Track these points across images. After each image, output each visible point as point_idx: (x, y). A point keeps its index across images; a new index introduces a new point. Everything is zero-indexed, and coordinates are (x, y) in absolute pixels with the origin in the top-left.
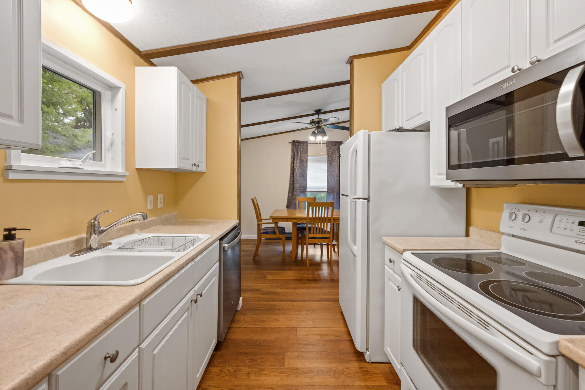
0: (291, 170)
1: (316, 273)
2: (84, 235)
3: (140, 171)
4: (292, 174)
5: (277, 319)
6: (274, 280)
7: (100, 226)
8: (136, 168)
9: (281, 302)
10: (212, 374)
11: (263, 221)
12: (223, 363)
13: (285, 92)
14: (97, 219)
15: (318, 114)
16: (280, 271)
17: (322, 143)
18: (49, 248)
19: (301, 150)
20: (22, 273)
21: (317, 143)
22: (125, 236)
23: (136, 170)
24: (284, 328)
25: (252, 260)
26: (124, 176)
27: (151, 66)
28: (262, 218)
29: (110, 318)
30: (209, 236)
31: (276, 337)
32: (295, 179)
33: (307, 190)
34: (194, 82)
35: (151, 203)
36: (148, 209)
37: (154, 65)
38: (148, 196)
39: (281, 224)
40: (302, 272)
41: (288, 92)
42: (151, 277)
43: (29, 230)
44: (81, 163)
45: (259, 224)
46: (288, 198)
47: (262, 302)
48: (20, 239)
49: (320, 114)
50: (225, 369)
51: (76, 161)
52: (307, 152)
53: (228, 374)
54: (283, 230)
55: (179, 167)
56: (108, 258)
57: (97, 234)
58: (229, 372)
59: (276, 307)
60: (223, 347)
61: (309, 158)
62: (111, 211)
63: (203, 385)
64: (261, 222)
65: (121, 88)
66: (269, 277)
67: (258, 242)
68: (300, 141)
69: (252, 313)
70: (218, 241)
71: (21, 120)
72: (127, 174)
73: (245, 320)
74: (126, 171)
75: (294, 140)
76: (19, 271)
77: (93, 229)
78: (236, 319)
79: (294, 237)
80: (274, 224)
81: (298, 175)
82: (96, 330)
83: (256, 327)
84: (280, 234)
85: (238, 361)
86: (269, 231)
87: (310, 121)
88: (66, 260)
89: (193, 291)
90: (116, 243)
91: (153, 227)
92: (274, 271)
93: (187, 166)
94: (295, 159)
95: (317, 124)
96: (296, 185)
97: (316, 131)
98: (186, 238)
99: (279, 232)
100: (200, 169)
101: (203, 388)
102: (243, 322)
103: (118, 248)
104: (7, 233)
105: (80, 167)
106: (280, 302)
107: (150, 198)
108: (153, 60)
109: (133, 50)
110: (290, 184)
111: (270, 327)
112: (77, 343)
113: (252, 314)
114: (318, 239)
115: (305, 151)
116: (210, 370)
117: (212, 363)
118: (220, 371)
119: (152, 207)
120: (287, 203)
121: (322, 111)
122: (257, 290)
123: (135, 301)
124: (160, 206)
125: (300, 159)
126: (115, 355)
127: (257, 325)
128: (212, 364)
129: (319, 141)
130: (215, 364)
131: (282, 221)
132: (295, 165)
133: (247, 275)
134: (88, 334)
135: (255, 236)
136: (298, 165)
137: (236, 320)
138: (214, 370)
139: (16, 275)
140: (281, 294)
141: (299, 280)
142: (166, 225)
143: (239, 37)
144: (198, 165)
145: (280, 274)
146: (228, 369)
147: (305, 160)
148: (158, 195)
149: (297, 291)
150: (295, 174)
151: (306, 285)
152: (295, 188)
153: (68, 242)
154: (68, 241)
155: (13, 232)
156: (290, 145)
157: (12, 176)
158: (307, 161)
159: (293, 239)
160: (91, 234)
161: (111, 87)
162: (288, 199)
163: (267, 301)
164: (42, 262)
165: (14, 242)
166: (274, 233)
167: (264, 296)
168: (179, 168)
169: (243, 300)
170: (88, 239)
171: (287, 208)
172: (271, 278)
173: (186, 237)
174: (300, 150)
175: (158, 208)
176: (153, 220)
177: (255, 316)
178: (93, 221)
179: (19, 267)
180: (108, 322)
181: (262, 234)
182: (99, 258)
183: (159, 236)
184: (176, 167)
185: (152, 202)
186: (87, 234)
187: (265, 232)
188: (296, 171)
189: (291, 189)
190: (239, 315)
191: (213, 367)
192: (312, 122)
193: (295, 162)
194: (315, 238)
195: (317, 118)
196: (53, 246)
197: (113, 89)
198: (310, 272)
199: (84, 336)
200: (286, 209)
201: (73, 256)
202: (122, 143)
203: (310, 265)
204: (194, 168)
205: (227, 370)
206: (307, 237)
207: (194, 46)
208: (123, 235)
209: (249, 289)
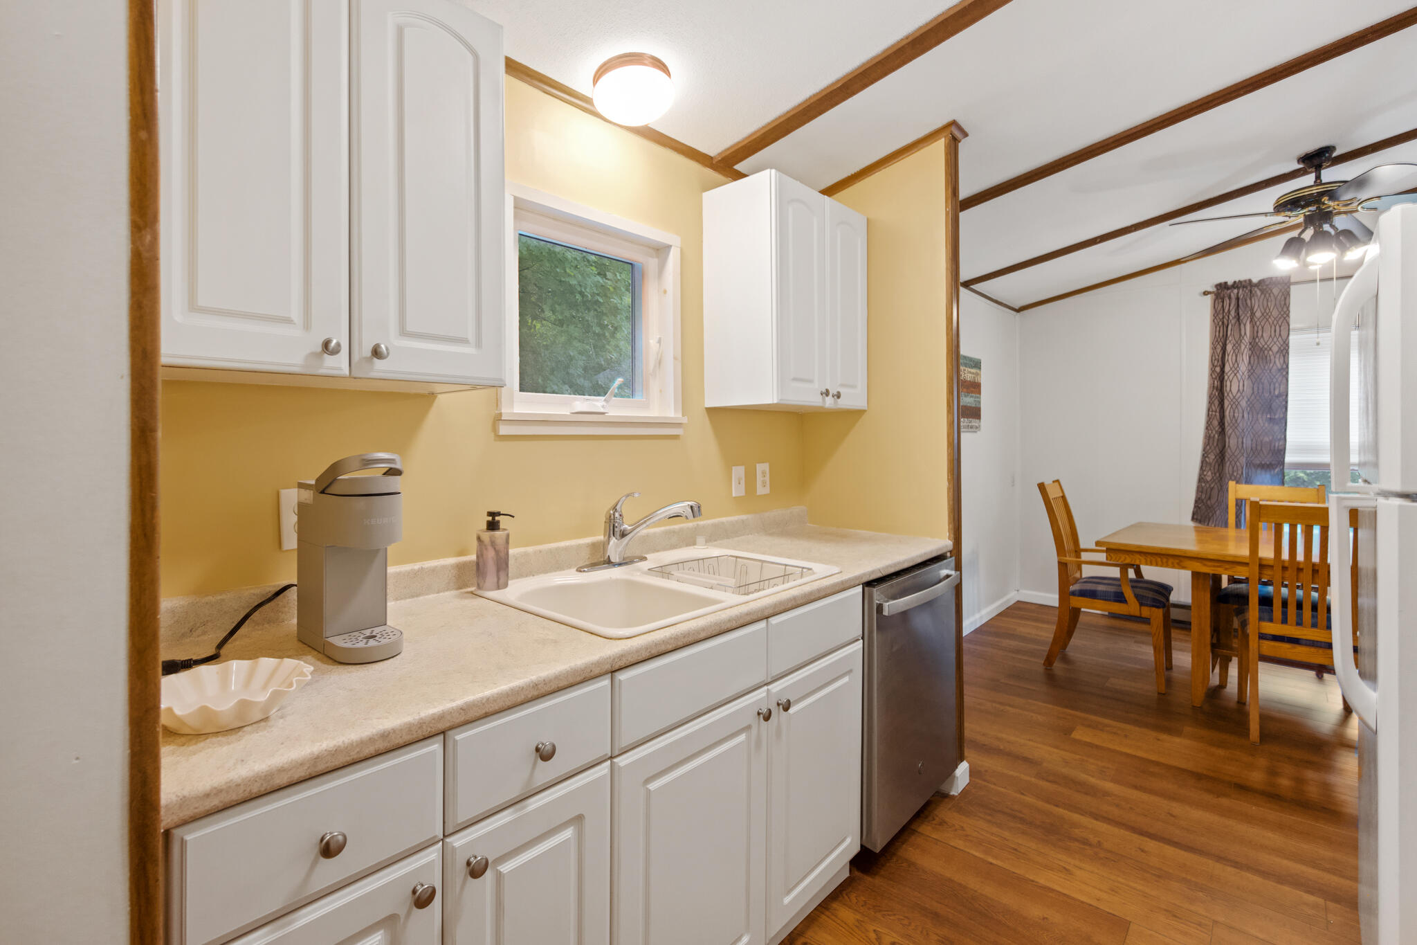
0: (1212, 387)
1: (1310, 774)
2: (601, 538)
3: (714, 413)
4: (1217, 403)
5: (1067, 867)
6: (1097, 747)
7: (623, 522)
8: (706, 408)
9: (1098, 823)
10: (836, 919)
11: (1085, 556)
12: (869, 909)
13: (1128, 133)
14: (618, 507)
15: (1319, 169)
16: (1128, 727)
17: (1332, 279)
18: (551, 551)
19: (1258, 314)
20: (506, 585)
21: (1315, 281)
22: (680, 547)
23: (705, 412)
24: (1082, 902)
25: (1041, 669)
26: (679, 425)
27: (735, 180)
28: (1082, 546)
29: (544, 680)
30: (836, 569)
31: (1046, 916)
32: (1227, 419)
33: (1289, 458)
34: (829, 191)
35: (739, 483)
36: (734, 495)
37: (743, 176)
38: (733, 468)
39: (1152, 573)
40: (1221, 752)
41: (1143, 130)
42: (649, 632)
43: (513, 517)
44: (604, 403)
45: (1066, 564)
46: (1198, 487)
47: (1029, 799)
48: (504, 530)
49: (1325, 164)
50: (871, 928)
51: (597, 401)
52: (1288, 315)
53: (874, 941)
54: (1160, 593)
55: (781, 400)
56: (630, 585)
57: (618, 537)
58: (879, 939)
59: (1077, 830)
60: (882, 872)
61: (1293, 339)
62: (636, 495)
63: (810, 933)
64: (1078, 556)
65: (671, 246)
66: (1080, 734)
67: (1059, 617)
68: (1250, 281)
69: (989, 818)
70: (861, 586)
71: (479, 344)
72: (685, 420)
73: (962, 828)
74: (683, 415)
75: (1222, 281)
76: (502, 581)
77: (614, 528)
78: (937, 816)
79: (1202, 620)
80: (1119, 568)
81: (1243, 403)
82: (518, 694)
83: (991, 860)
84: (1141, 604)
85: (910, 924)
86: (1101, 588)
87: (1274, 201)
88: (570, 577)
89: (764, 692)
90: (654, 559)
91: (743, 537)
92: (1106, 721)
93: (807, 396)
94: (1229, 347)
95: (1313, 208)
96: (1232, 442)
97: (1308, 234)
98: (787, 567)
99: (1137, 596)
100: (845, 403)
101: (809, 941)
102: (956, 830)
103: (649, 570)
104: (490, 518)
105: (602, 410)
106: (1097, 819)
107: (739, 472)
108: (738, 167)
109: (698, 161)
110: (1208, 438)
111: (1036, 880)
112: (484, 701)
113: (989, 821)
114: (1306, 645)
115: (1275, 313)
116: (835, 910)
117: (844, 895)
118: (858, 925)
119: (743, 493)
120: (1196, 502)
121: (1334, 155)
122: (1026, 760)
123: (598, 667)
124: (762, 490)
125: (1253, 345)
126: (550, 751)
127: (996, 857)
128: (843, 897)
129: (1322, 271)
130: (850, 901)
131: (1160, 563)
132: (1227, 369)
133: (1008, 708)
134: (501, 694)
135: (1051, 598)
136: (1243, 367)
137: (937, 819)
138: (845, 914)
139: (498, 588)
140: (1109, 798)
141: (1198, 777)
142: (771, 534)
143: (915, 37)
144: (839, 393)
145: (1126, 736)
146: (878, 929)
147: (1275, 349)
148: (757, 465)
149: (1177, 808)
150: (1226, 403)
151: (1225, 802)
152: (1228, 454)
153: (579, 547)
154: (579, 545)
155: (497, 518)
156: (1209, 300)
157: (504, 430)
158: (1284, 351)
159: (1194, 627)
160: (609, 537)
161: (658, 250)
162: (1200, 490)
163: (1050, 803)
164: (541, 573)
165: (497, 533)
166: (1119, 598)
167: (1048, 784)
168: (782, 402)
169: (973, 773)
170: (604, 545)
171: (1193, 519)
172: (1088, 740)
173: (786, 565)
174: (1253, 314)
175: (758, 494)
176: (743, 521)
177: (995, 830)
178: (612, 512)
179: (502, 574)
180: (539, 686)
181: (1073, 593)
182: (616, 582)
183: (737, 557)
184: (775, 402)
185: (743, 482)
186: (604, 537)
187: (1086, 591)
188: (1234, 389)
189: (1212, 457)
190: (950, 809)
191: (844, 904)
192: (1288, 204)
193: (1230, 359)
194: (1295, 641)
195: (1312, 184)
196: (557, 549)
197: (661, 250)
198: (1262, 762)
199: (496, 696)
200: (1192, 524)
201: (581, 571)
202: (675, 358)
203: (1265, 736)
204: (829, 402)
205: (874, 931)
206: (1252, 630)
207: (811, 104)
208: (677, 545)
209: (1002, 747)
